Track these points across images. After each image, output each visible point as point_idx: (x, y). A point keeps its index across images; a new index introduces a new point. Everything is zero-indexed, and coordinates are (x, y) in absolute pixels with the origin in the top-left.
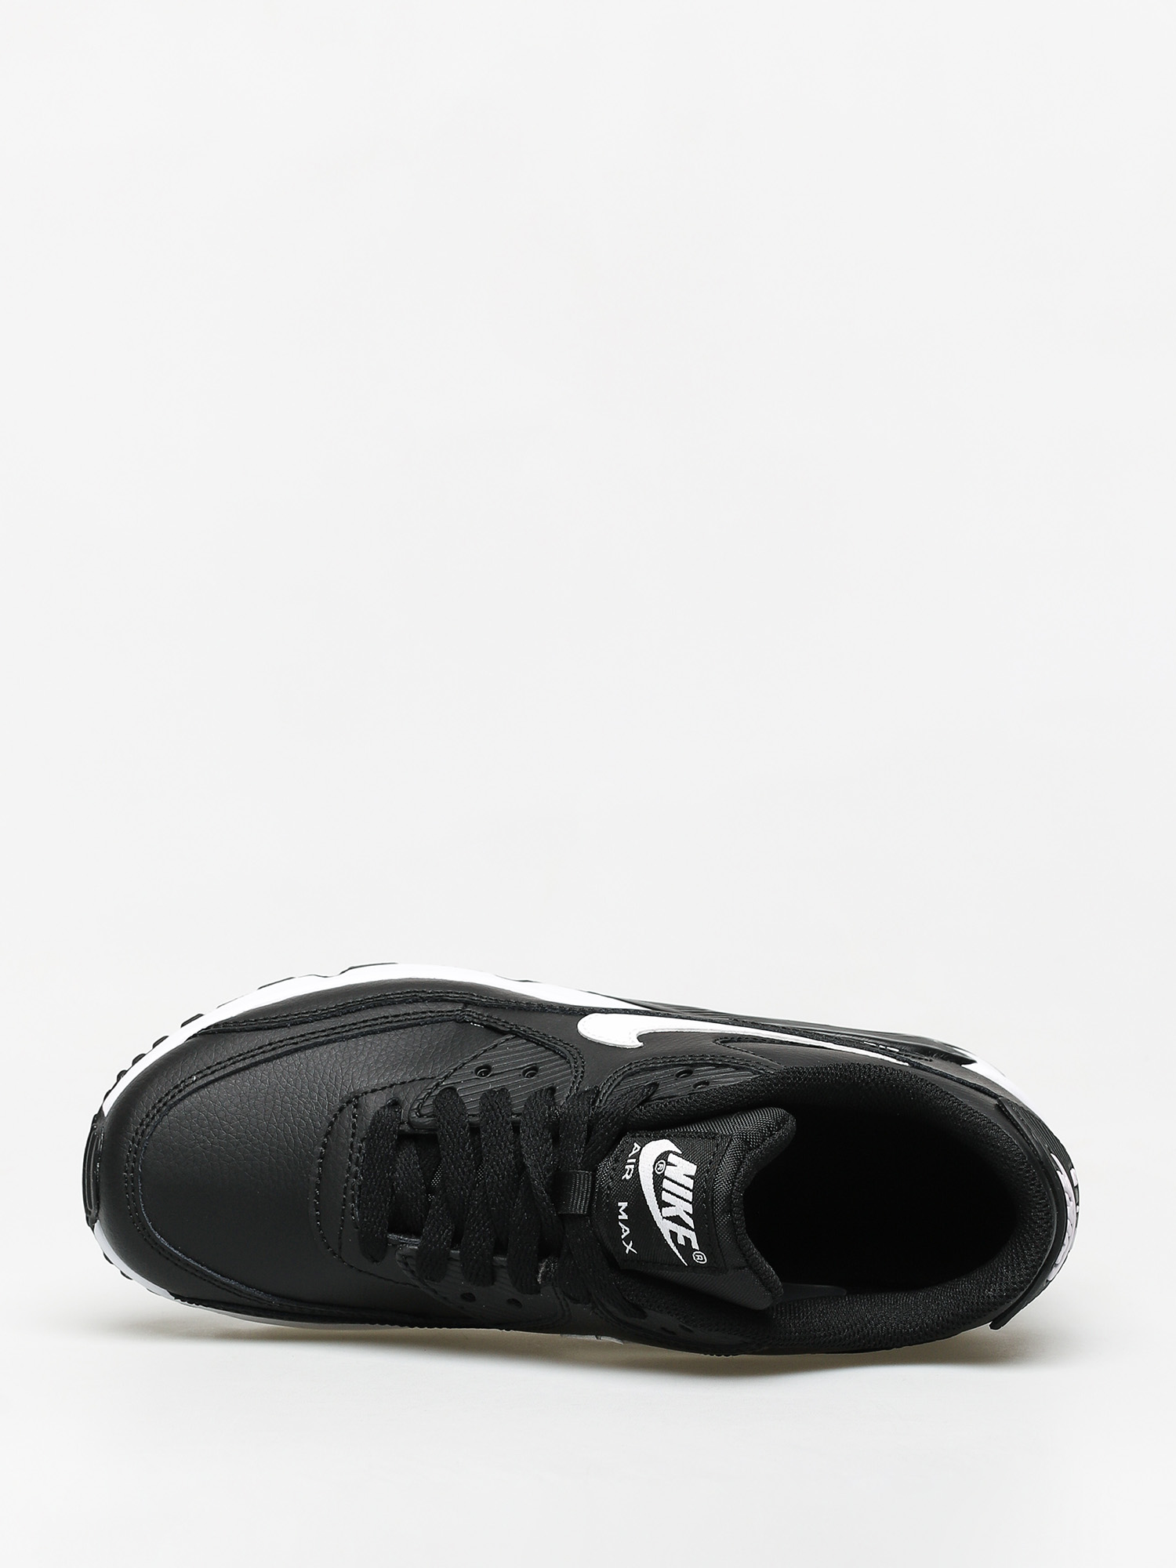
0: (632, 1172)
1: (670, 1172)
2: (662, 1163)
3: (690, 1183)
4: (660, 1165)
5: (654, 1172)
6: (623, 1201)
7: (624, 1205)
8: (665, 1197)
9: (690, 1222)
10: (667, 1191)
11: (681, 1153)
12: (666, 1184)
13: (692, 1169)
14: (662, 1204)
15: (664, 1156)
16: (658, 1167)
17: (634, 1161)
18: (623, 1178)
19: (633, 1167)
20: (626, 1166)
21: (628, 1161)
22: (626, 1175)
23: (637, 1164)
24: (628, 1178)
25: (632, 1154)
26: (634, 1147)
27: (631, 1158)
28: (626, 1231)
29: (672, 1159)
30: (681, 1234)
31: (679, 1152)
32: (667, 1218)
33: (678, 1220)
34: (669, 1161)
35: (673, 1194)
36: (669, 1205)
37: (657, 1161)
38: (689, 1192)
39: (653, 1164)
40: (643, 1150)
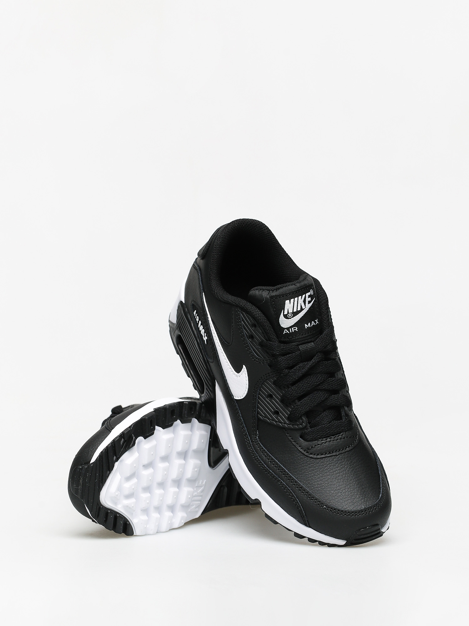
0: (294, 328)
1: (291, 311)
2: (289, 315)
3: (292, 300)
5: (293, 317)
7: (306, 325)
8: (299, 309)
9: (304, 296)
10: (297, 309)
12: (295, 310)
13: (287, 302)
14: (302, 309)
15: (286, 316)
17: (290, 329)
18: (297, 331)
19: (293, 328)
20: (293, 331)
21: (291, 332)
22: (296, 330)
23: (291, 327)
24: (297, 328)
25: (288, 332)
26: (285, 332)
27: (289, 332)
28: (313, 323)
29: (286, 313)
30: (308, 299)
31: (283, 311)
32: (305, 306)
33: (304, 301)
34: (287, 313)
35: (297, 306)
36: (301, 306)
37: (288, 318)
38: (295, 300)
39: (290, 319)
40: (285, 328)
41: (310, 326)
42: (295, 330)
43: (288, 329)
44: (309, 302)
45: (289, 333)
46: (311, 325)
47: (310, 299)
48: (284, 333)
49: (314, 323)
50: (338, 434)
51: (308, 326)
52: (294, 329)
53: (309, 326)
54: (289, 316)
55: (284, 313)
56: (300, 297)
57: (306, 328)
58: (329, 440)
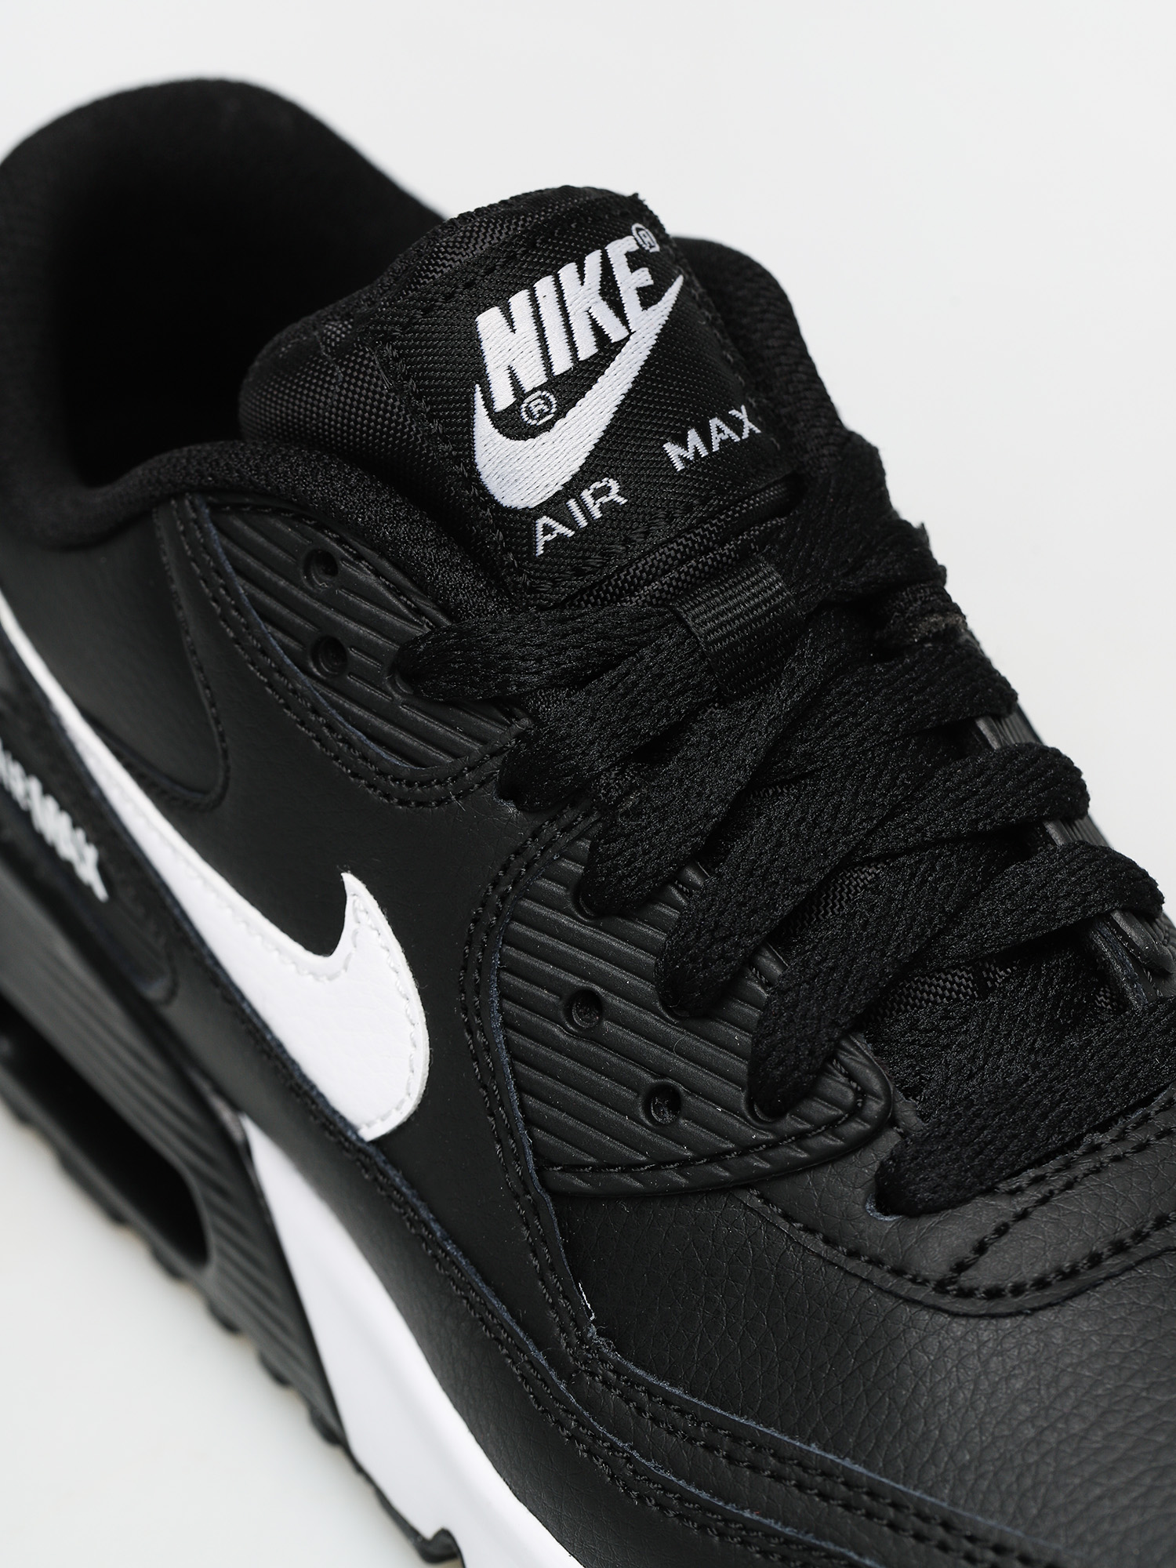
0: (597, 485)
1: (532, 376)
2: (528, 411)
3: (519, 302)
4: (535, 411)
5: (561, 413)
6: (669, 461)
7: (672, 450)
8: (587, 348)
9: (593, 260)
10: (574, 349)
11: (478, 388)
12: (562, 363)
13: (489, 322)
14: (608, 349)
15: (512, 425)
16: (542, 414)
17: (572, 503)
18: (622, 501)
19: (586, 495)
20: (597, 514)
21: (583, 523)
22: (614, 495)
23: (573, 488)
24: (614, 486)
25: (561, 529)
26: (541, 540)
27: (571, 523)
28: (720, 431)
29: (503, 398)
30: (630, 281)
31: (478, 396)
32: (625, 322)
33: (610, 291)
34: (511, 400)
35: (569, 332)
36: (597, 330)
37: (531, 433)
38: (538, 293)
39: (544, 437)
40: (533, 504)
41: (704, 453)
42: (605, 499)
43: (555, 506)
44: (648, 297)
45: (570, 533)
46: (708, 444)
47: (644, 277)
48: (540, 551)
49: (727, 430)
50: (1132, 1109)
51: (690, 455)
52: (595, 496)
53: (697, 453)
54: (531, 416)
55: (489, 402)
56: (568, 272)
57: (679, 466)
58: (1087, 1164)
